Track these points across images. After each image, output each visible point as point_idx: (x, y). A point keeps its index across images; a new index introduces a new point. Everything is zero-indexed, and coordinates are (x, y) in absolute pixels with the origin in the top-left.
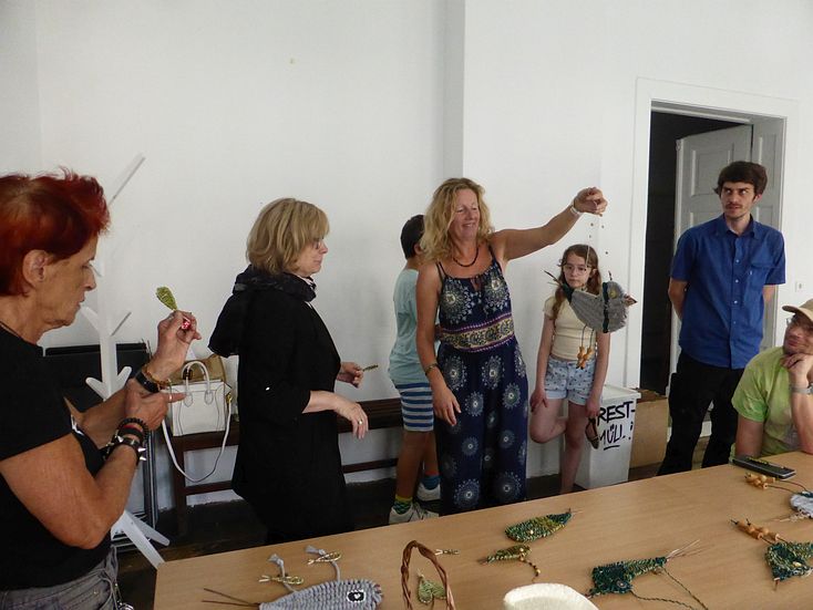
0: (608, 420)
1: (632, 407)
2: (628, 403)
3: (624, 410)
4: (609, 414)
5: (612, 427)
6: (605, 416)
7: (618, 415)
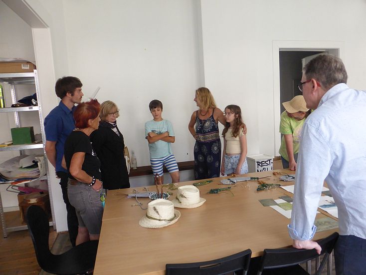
0: (262, 166)
1: (271, 161)
2: (270, 160)
3: (268, 162)
4: (262, 164)
5: (264, 169)
6: (261, 165)
7: (266, 164)
